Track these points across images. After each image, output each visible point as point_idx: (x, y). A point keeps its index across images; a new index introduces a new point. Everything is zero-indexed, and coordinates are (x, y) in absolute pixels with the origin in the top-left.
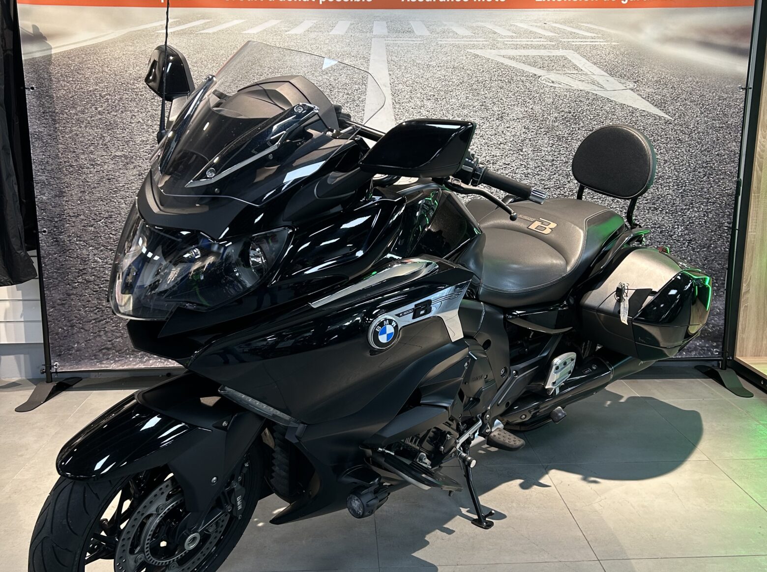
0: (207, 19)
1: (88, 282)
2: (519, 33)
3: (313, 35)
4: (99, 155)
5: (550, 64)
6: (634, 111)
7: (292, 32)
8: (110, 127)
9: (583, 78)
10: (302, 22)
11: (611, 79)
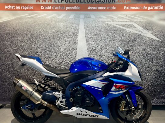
0: (37, 14)
1: (7, 81)
2: (120, 18)
3: (64, 18)
4: (9, 49)
5: (128, 26)
6: (151, 39)
7: (59, 17)
8: (12, 42)
9: (137, 30)
10: (61, 15)
11: (145, 30)
